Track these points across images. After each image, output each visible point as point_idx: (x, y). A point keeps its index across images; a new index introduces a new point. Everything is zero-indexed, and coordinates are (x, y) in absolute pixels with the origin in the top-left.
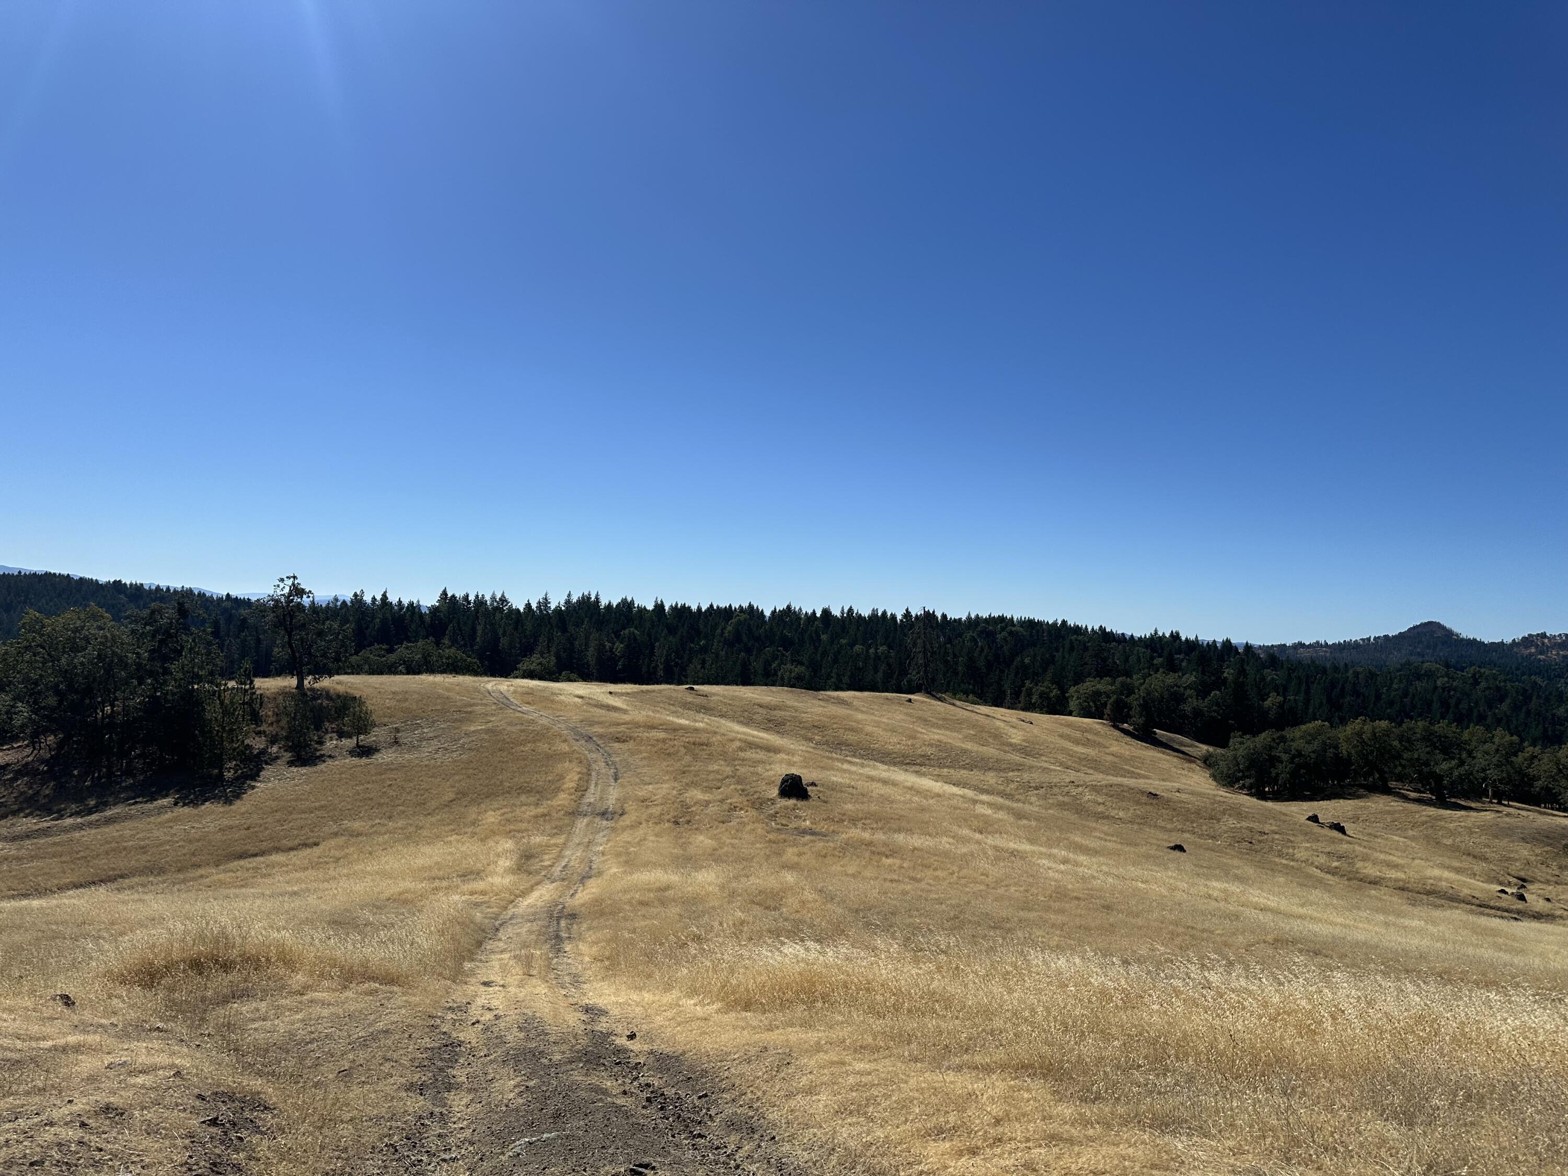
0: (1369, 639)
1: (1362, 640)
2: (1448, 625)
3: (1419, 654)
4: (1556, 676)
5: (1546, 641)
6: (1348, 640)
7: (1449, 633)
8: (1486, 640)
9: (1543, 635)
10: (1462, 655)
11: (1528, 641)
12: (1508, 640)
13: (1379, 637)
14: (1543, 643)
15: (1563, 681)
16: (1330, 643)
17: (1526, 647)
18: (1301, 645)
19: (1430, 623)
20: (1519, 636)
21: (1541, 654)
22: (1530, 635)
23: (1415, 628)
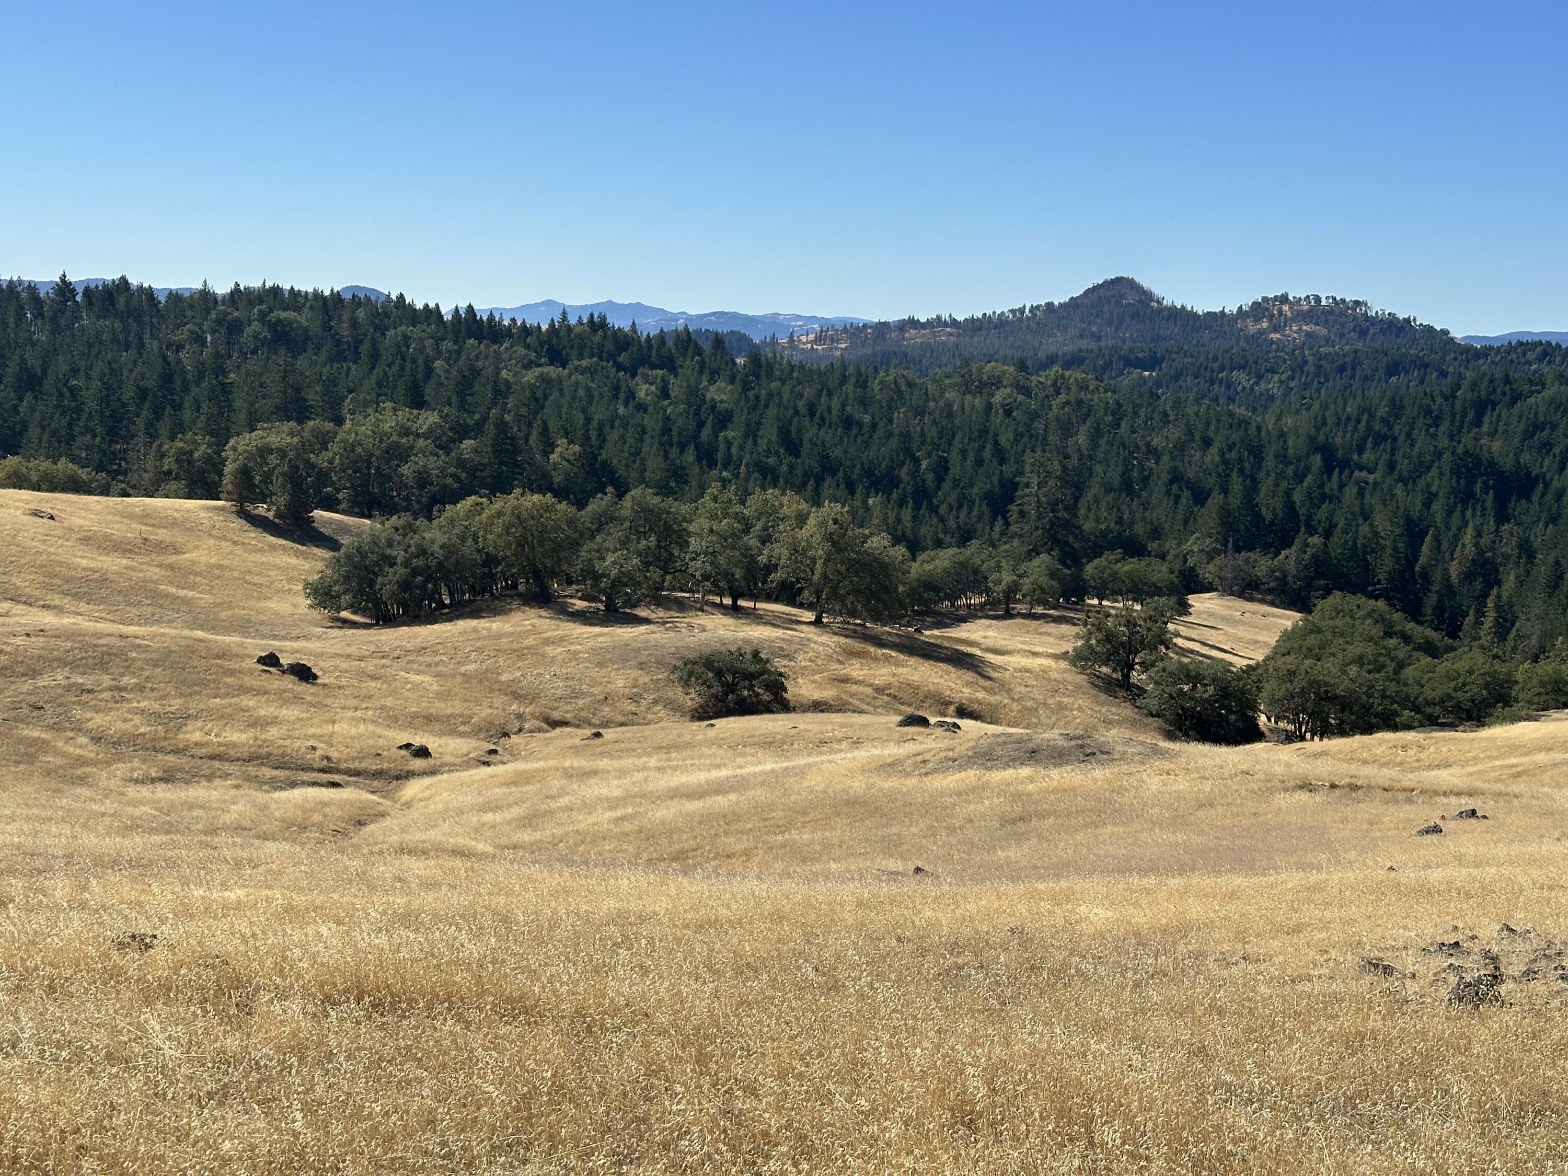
0: (1022, 310)
1: (1013, 311)
2: (1146, 284)
3: (1093, 335)
4: (1267, 371)
5: (1286, 308)
6: (989, 312)
7: (1146, 296)
8: (1200, 309)
9: (1284, 299)
10: (1158, 336)
11: (1260, 309)
12: (1231, 308)
13: (1038, 307)
14: (1280, 312)
15: (1276, 377)
16: (960, 318)
17: (1257, 320)
18: (913, 323)
19: (1119, 280)
20: (1247, 301)
21: (1276, 330)
22: (1265, 299)
23: (1095, 288)
